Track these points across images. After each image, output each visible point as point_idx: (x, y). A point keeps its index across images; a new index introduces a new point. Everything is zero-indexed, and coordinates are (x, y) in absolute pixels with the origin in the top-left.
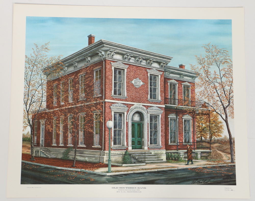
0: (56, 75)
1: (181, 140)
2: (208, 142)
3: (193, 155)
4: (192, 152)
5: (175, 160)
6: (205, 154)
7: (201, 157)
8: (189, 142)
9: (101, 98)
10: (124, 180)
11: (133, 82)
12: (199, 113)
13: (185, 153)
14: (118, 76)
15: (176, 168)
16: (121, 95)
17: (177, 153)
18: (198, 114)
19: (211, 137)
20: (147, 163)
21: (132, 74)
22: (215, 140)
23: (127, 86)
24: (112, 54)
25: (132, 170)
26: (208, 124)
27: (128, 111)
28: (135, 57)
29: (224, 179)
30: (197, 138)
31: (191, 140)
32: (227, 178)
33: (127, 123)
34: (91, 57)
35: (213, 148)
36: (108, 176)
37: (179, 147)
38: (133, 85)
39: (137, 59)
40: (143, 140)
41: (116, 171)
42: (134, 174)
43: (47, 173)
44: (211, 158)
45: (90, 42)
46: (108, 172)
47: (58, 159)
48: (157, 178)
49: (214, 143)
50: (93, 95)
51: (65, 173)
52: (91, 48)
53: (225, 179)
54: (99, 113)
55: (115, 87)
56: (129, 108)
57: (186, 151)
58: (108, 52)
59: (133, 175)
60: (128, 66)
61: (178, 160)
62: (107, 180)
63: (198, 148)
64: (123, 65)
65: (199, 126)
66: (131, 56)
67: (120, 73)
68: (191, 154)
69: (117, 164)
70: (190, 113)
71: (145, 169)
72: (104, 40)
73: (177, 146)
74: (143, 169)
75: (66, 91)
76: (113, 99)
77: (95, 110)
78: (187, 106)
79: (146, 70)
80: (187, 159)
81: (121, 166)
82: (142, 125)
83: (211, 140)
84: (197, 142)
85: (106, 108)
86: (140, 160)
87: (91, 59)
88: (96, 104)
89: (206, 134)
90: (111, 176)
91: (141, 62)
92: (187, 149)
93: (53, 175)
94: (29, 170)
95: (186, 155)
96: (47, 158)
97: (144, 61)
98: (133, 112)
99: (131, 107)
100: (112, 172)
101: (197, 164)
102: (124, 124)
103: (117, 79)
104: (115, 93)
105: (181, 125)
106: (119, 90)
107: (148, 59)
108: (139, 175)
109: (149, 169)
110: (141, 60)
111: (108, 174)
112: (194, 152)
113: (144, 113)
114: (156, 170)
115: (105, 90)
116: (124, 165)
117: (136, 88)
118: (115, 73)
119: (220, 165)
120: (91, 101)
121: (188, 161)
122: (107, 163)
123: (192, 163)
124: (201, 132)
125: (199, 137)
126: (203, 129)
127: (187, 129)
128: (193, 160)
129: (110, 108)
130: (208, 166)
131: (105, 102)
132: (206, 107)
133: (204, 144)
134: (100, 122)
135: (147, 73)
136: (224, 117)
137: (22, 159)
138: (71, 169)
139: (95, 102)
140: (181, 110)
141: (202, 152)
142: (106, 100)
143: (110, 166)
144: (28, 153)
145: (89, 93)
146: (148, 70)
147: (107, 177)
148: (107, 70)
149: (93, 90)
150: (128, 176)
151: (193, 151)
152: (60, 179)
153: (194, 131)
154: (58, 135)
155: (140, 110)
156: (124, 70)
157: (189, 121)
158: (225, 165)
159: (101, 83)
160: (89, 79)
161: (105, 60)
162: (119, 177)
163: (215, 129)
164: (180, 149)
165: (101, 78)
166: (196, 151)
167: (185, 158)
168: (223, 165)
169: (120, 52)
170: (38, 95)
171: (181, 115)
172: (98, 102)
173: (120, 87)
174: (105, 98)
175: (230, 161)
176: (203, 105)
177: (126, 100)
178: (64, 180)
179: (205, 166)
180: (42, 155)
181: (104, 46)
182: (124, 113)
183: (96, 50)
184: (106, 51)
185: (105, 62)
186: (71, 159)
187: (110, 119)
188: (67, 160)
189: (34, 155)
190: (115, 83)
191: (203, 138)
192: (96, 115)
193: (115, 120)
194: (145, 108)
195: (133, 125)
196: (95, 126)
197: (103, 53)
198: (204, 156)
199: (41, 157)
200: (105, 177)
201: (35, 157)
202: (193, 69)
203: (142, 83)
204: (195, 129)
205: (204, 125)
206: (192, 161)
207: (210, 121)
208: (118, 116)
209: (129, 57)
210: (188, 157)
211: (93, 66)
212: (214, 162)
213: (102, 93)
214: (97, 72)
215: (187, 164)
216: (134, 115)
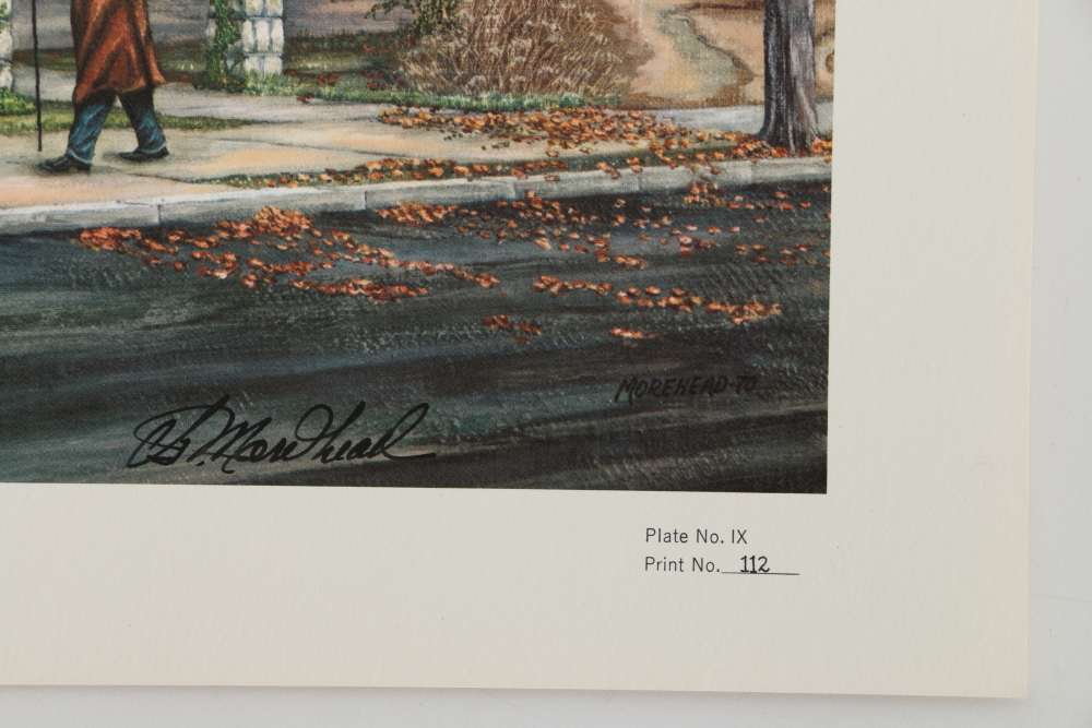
3: (164, 14)
6: (355, 13)
7: (295, 46)
29: (644, 392)
32: (688, 389)
44: (456, 72)
53: (661, 392)
80: (60, 87)
95: (55, 22)
101: (224, 154)
119: (598, 181)
121: (90, 109)
123: (149, 151)
128: (168, 101)
130: (395, 191)
158: (669, 177)
167: (30, 57)
168: (630, 180)
175: (748, 118)
179: (354, 196)
198: (340, 44)
206: (139, 109)
210: (80, 53)
212: (500, 130)
215: (73, 165)
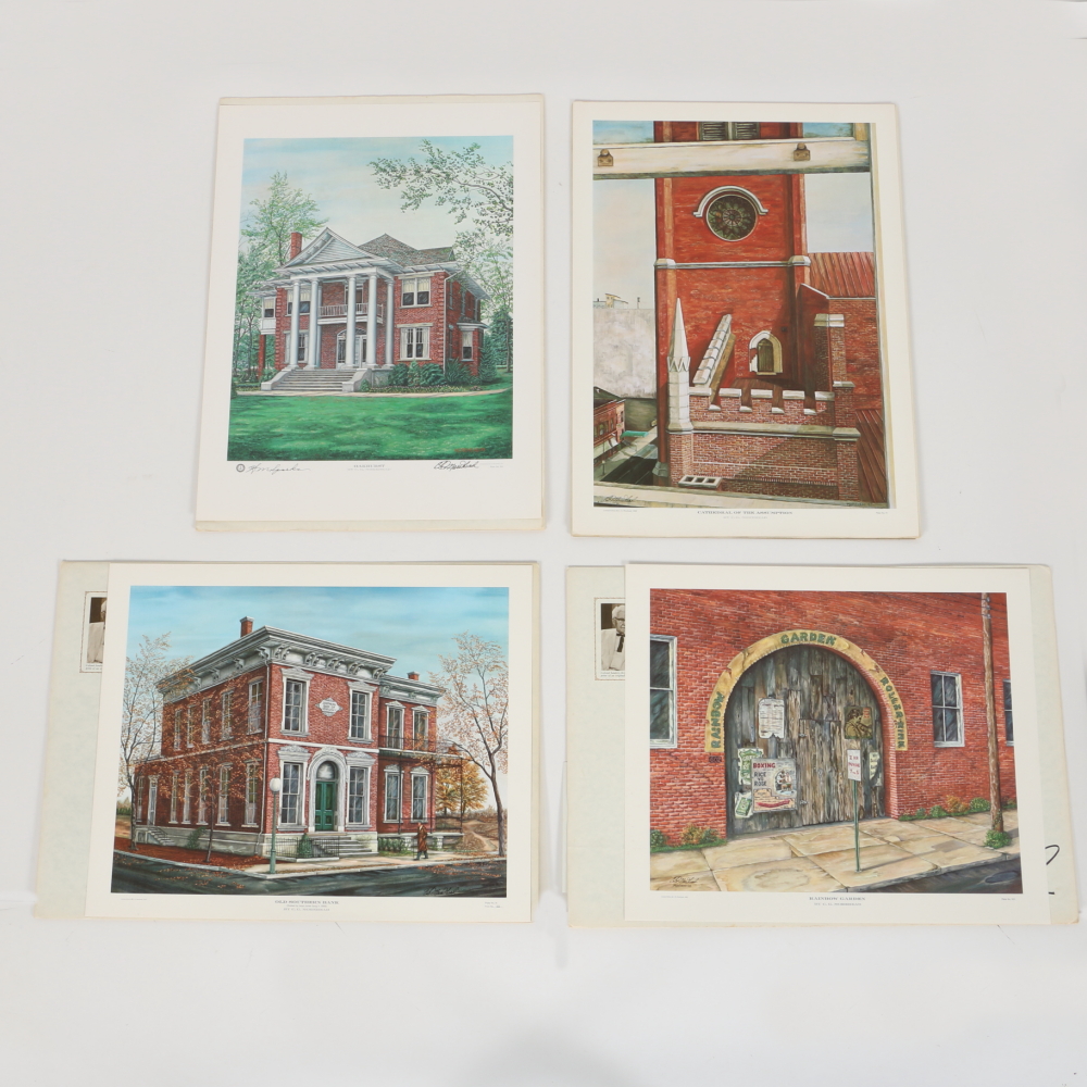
0: (180, 694)
1: (406, 813)
2: (457, 819)
3: (428, 842)
4: (427, 837)
5: (395, 851)
6: (450, 841)
7: (444, 845)
8: (421, 818)
9: (261, 736)
10: (299, 888)
11: (321, 706)
12: (443, 764)
13: (415, 838)
14: (293, 693)
15: (396, 867)
16: (297, 729)
17: (399, 838)
18: (441, 766)
19: (463, 809)
20: (341, 857)
21: (320, 690)
22: (470, 815)
23: (310, 714)
24: (284, 653)
25: (313, 870)
26: (458, 784)
27: (310, 761)
28: (326, 659)
29: (485, 886)
30: (438, 810)
31: (426, 815)
32: (490, 885)
33: (308, 782)
34: (246, 658)
35: (466, 829)
36: (269, 880)
37: (403, 827)
38: (320, 711)
39: (330, 662)
40: (337, 813)
41: (284, 872)
42: (317, 876)
43: (159, 874)
44: (462, 848)
45: (245, 630)
46: (269, 873)
47: (180, 848)
48: (360, 884)
49: (469, 819)
50: (246, 729)
51: (192, 875)
52: (246, 642)
53: (487, 886)
54: (257, 764)
55: (287, 714)
56: (313, 754)
57: (416, 834)
58: (277, 650)
59: (316, 880)
60: (312, 675)
61: (400, 851)
62: (268, 887)
63: (438, 829)
64: (304, 673)
65: (441, 789)
66: (320, 657)
67: (297, 688)
68: (424, 840)
69: (286, 859)
70: (425, 763)
71: (339, 868)
72: (269, 627)
73: (400, 824)
74: (334, 868)
75: (198, 723)
76: (283, 738)
77: (249, 758)
78: (421, 750)
79: (346, 684)
80: (416, 850)
81: (294, 862)
82: (334, 787)
83: (462, 814)
84: (438, 817)
85: (270, 755)
86: (329, 851)
87: (245, 663)
88: (252, 747)
89: (455, 802)
90: (274, 880)
91: (337, 667)
92: (418, 831)
93: (169, 877)
94: (126, 867)
95: (416, 843)
96: (160, 846)
97: (344, 666)
98: (319, 762)
99: (316, 754)
100: (277, 872)
101: (435, 858)
102: (302, 784)
103: (293, 699)
104: (287, 727)
105: (408, 787)
106: (294, 721)
107: (351, 663)
108: (326, 879)
109: (345, 868)
110: (337, 663)
111: (269, 877)
112: (430, 837)
113: (340, 763)
114: (358, 870)
115: (269, 721)
116: (298, 860)
117: (326, 717)
118: (288, 689)
119: (479, 860)
120: (241, 741)
121: (419, 853)
122: (268, 856)
123: (426, 858)
124: (445, 799)
125: (441, 809)
126: (449, 794)
127: (419, 793)
128: (428, 852)
129: (277, 755)
130: (455, 862)
131: (268, 744)
132: (455, 752)
133: (450, 821)
134: (258, 781)
135: (348, 688)
136: (489, 771)
137: (115, 848)
138: (203, 867)
139: (250, 744)
140: (409, 757)
141: (445, 837)
142: (270, 740)
143: (273, 861)
144: (126, 836)
145: (239, 727)
146: (349, 683)
147: (267, 882)
148: (273, 683)
149: (247, 721)
150: (305, 880)
151: (429, 834)
152: (181, 885)
153: (431, 798)
154: (180, 805)
155: (332, 758)
156: (304, 683)
157: (422, 779)
158: (488, 860)
159: (262, 708)
160: (240, 700)
161: (271, 665)
162: (288, 883)
163: (472, 794)
164: (404, 831)
165: (262, 698)
166: (435, 834)
167: (413, 847)
168: (483, 860)
169: (299, 648)
170: (146, 730)
171: (408, 768)
172: (255, 742)
173: (296, 715)
174: (268, 737)
175: (497, 853)
176: (450, 749)
177: (307, 740)
178: (189, 886)
179: (450, 863)
180: (151, 841)
181: (269, 639)
182: (302, 764)
183: (255, 646)
184: (272, 648)
185: (271, 669)
186: (203, 848)
187: (277, 776)
188: (196, 850)
189: (136, 840)
190: (288, 708)
191: (448, 811)
192: (252, 767)
193: (285, 776)
194: (341, 754)
195: (318, 786)
196: (248, 787)
197: (267, 651)
198: (449, 845)
199: (149, 844)
200: (264, 882)
201: (138, 843)
202: (433, 681)
203: (337, 708)
204: (434, 793)
205: (451, 787)
206: (425, 853)
207: (462, 779)
208: (291, 768)
209: (315, 659)
210: (418, 846)
211: (247, 676)
212: (468, 854)
213: (262, 725)
214: (254, 687)
215: (417, 859)
216: (320, 767)
